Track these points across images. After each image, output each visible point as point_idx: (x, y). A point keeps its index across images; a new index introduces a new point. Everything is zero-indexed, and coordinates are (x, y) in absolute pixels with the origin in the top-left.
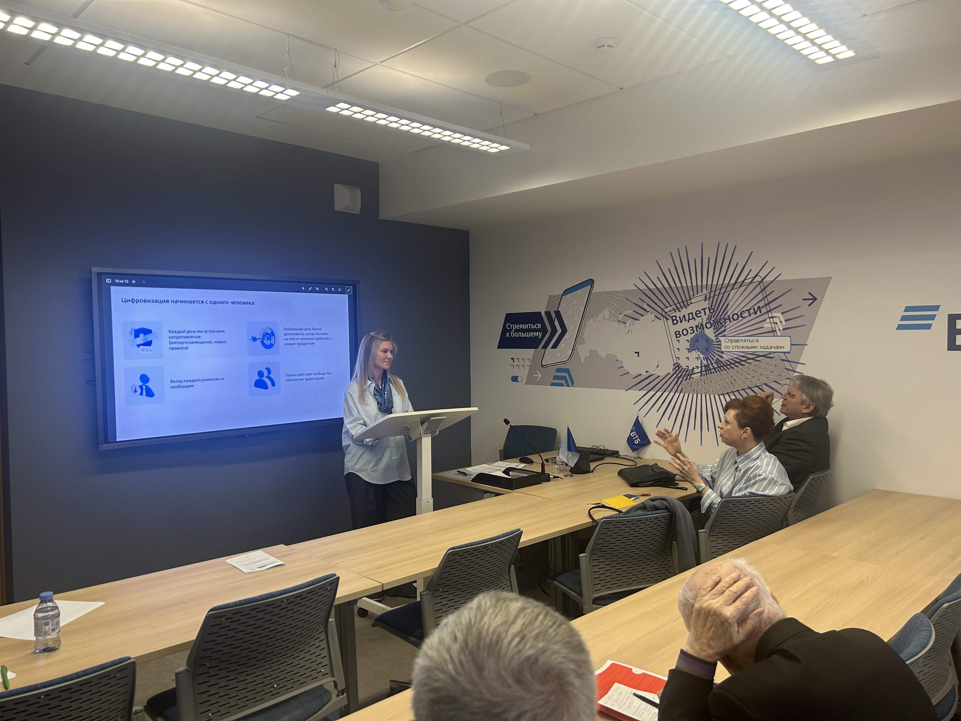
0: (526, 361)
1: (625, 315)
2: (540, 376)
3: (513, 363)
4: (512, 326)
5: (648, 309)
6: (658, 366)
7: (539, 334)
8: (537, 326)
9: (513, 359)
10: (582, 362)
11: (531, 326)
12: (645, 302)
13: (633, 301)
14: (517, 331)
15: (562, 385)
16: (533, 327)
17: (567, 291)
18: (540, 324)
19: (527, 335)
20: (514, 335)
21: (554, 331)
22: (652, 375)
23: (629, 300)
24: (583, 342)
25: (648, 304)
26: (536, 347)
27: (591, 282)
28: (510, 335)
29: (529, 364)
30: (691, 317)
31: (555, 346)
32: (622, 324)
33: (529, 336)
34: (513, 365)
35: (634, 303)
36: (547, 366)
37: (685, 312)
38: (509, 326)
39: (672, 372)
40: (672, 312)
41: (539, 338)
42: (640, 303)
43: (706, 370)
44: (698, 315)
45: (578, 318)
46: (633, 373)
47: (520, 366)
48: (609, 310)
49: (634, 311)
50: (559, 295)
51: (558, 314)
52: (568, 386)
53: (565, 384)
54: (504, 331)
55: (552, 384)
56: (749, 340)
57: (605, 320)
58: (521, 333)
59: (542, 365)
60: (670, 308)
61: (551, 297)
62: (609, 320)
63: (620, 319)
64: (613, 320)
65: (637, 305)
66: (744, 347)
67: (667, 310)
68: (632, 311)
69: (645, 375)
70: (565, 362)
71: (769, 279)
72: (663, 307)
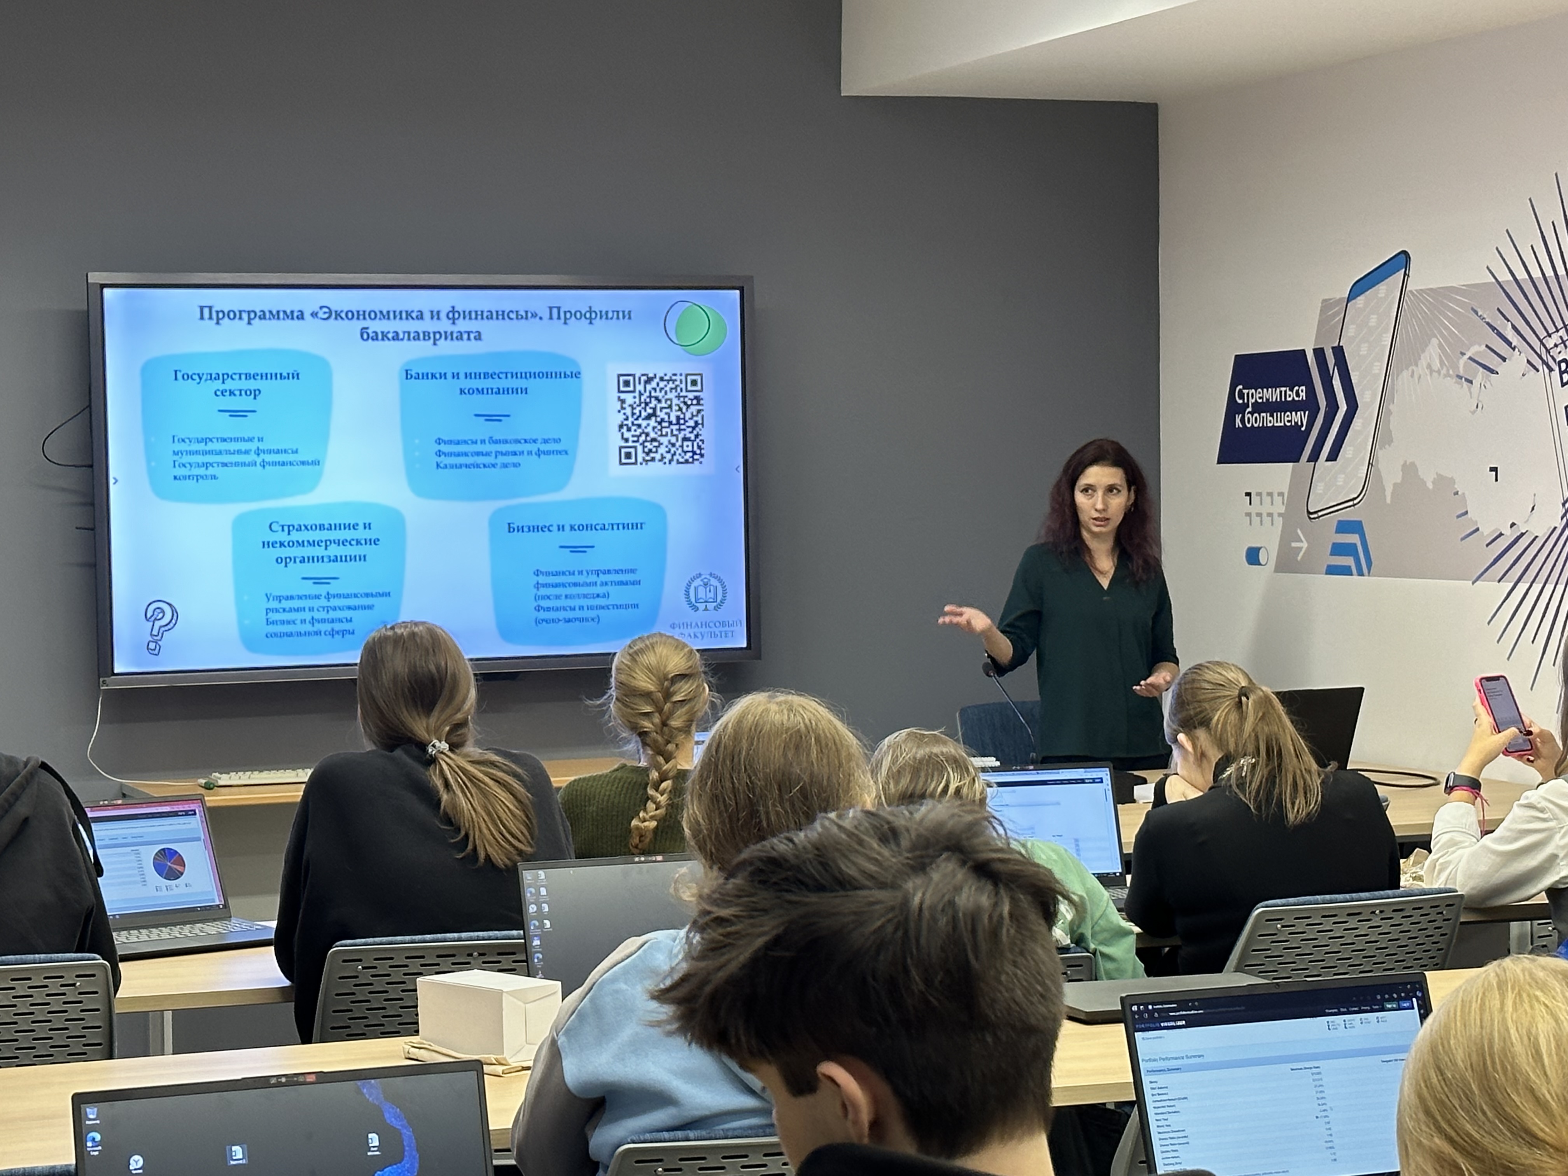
0: (1278, 500)
1: (1470, 358)
2: (1305, 545)
3: (1250, 509)
4: (1248, 394)
5: (1515, 340)
6: (1533, 509)
7: (1299, 418)
8: (1298, 395)
9: (1248, 494)
10: (1388, 500)
11: (1286, 392)
12: (1508, 321)
13: (1485, 316)
14: (1259, 408)
16: (1291, 396)
17: (1361, 287)
18: (1303, 388)
19: (1277, 421)
20: (1254, 421)
21: (1333, 407)
22: (1522, 534)
23: (1477, 313)
24: (1390, 441)
25: (1514, 327)
26: (1297, 460)
27: (1403, 260)
28: (1243, 420)
29: (1282, 510)
31: (1333, 456)
32: (1465, 384)
33: (1282, 424)
34: (1249, 515)
35: (1488, 324)
36: (1320, 514)
38: (1241, 396)
39: (1560, 525)
40: (1559, 349)
41: (1303, 429)
42: (1499, 322)
45: (1380, 368)
46: (1487, 531)
47: (1265, 515)
48: (1441, 346)
49: (1487, 346)
50: (1341, 299)
51: (1340, 355)
52: (1361, 574)
53: (1354, 570)
54: (1233, 409)
57: (1432, 371)
58: (1265, 415)
59: (1309, 513)
60: (1556, 338)
61: (1327, 305)
62: (1439, 372)
63: (1461, 373)
64: (1447, 375)
65: (1493, 329)
67: (1550, 343)
68: (1484, 347)
69: (1510, 535)
70: (1356, 502)
72: (1542, 334)
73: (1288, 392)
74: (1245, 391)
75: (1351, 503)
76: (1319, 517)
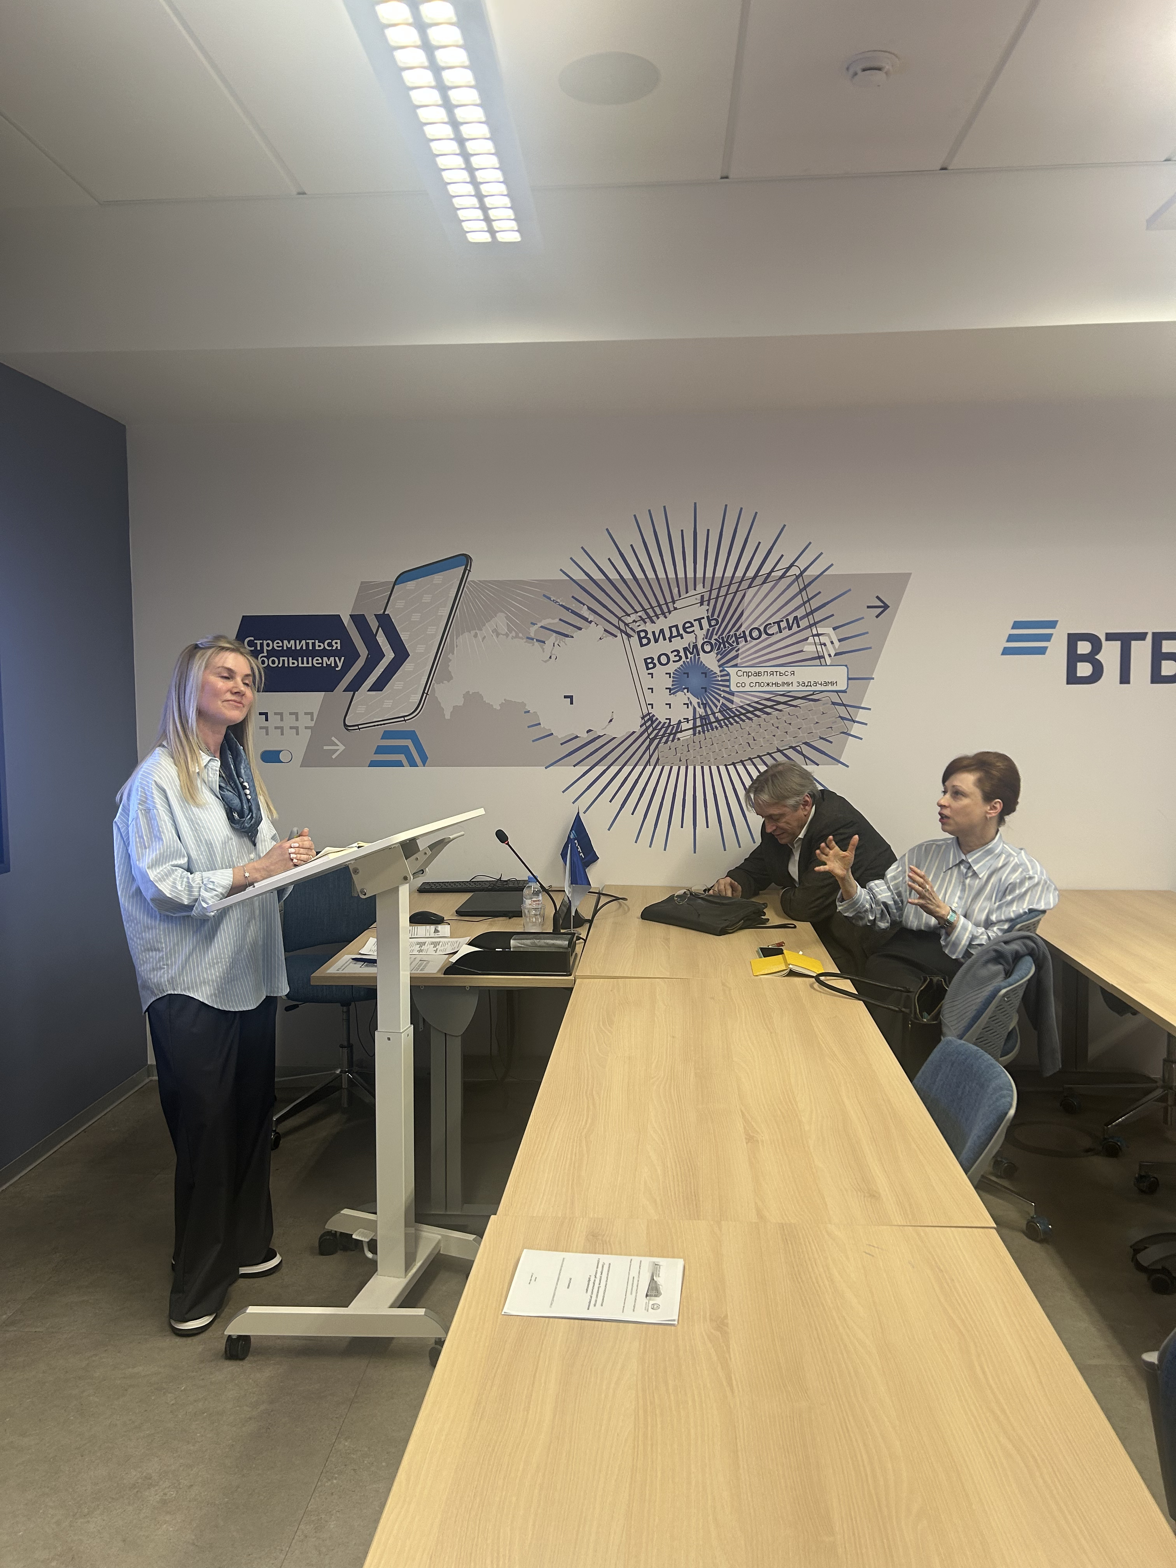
0: (303, 717)
1: (542, 627)
2: (341, 748)
3: (266, 724)
4: (262, 645)
5: (591, 617)
6: (611, 721)
7: (333, 661)
8: (330, 645)
9: (267, 713)
10: (448, 717)
11: (314, 644)
12: (584, 604)
13: (558, 601)
14: (273, 654)
15: (399, 764)
16: (319, 646)
17: (404, 577)
18: (339, 641)
19: (303, 663)
21: (376, 655)
22: (600, 737)
23: (550, 599)
24: (449, 678)
25: (589, 608)
26: (328, 691)
27: (465, 560)
29: (312, 724)
30: (675, 633)
31: (379, 686)
32: (536, 644)
33: (310, 665)
34: (267, 727)
35: (562, 606)
36: (362, 726)
37: (663, 623)
39: (638, 730)
40: (638, 624)
41: (338, 669)
42: (574, 606)
43: (704, 724)
44: (688, 630)
46: (561, 734)
47: (287, 728)
48: (507, 618)
49: (560, 620)
50: (385, 583)
51: (385, 621)
52: (413, 764)
53: (405, 762)
55: (373, 764)
56: (778, 673)
57: (498, 635)
58: (286, 659)
59: (345, 725)
60: (634, 617)
61: (365, 587)
62: (507, 635)
63: (532, 635)
64: (517, 637)
65: (567, 609)
66: (771, 684)
67: (628, 620)
68: (557, 620)
69: (585, 737)
70: (406, 718)
71: (813, 572)
72: (620, 613)
73: (317, 643)
74: (258, 642)
75: (403, 719)
76: (360, 729)
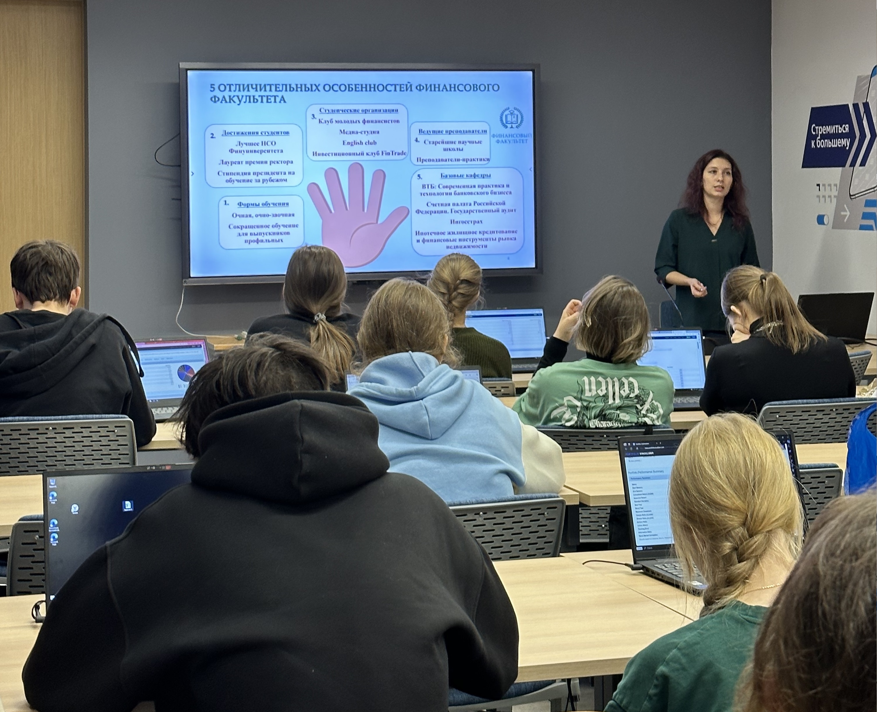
0: (833, 187)
2: (848, 213)
3: (819, 193)
7: (845, 142)
8: (845, 129)
9: (818, 185)
11: (838, 128)
14: (824, 137)
15: (872, 228)
16: (841, 130)
17: (875, 71)
18: (847, 125)
19: (833, 144)
20: (821, 144)
21: (863, 136)
26: (844, 166)
28: (815, 144)
29: (836, 194)
31: (863, 164)
33: (836, 146)
34: (818, 197)
36: (856, 196)
38: (815, 130)
41: (847, 148)
47: (827, 197)
50: (867, 77)
51: (867, 107)
54: (810, 137)
55: (861, 228)
58: (827, 141)
59: (850, 195)
61: (860, 79)
73: (840, 128)
74: (817, 128)
75: (873, 190)
76: (855, 198)
